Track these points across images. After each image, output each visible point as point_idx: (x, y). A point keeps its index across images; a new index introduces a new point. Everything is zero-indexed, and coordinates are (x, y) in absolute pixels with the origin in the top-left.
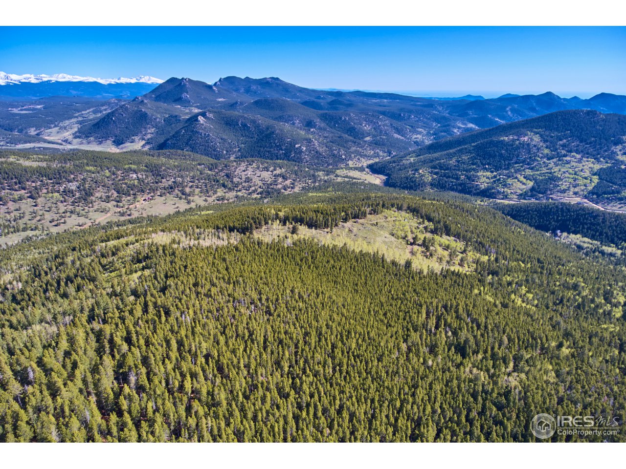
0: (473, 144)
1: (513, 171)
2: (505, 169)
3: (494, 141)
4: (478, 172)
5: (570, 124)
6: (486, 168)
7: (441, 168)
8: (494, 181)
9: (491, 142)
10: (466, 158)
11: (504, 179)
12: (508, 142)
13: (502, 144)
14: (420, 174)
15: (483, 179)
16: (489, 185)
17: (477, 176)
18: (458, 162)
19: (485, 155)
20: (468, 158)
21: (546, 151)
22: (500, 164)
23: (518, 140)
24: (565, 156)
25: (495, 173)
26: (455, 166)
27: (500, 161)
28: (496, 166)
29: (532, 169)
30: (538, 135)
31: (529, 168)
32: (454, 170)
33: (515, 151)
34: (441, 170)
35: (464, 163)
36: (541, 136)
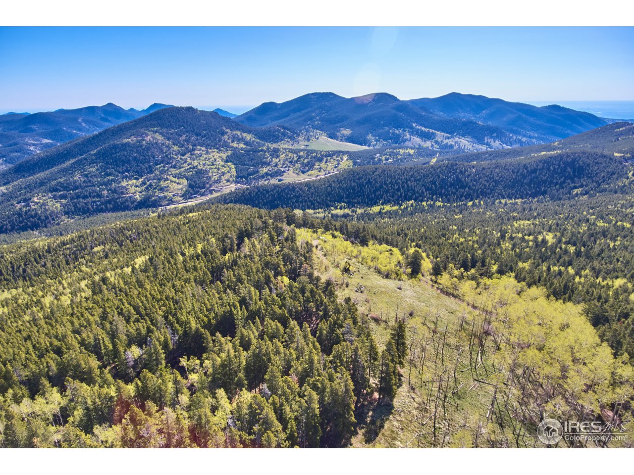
0: (92, 152)
1: (158, 173)
2: (148, 173)
3: (118, 145)
4: (120, 182)
5: (179, 121)
6: (126, 177)
7: (66, 188)
8: (147, 188)
9: (115, 147)
10: (94, 169)
11: (156, 183)
12: (134, 144)
13: (129, 146)
14: (37, 203)
15: (132, 190)
16: (143, 193)
17: (123, 187)
18: (86, 176)
19: (116, 161)
20: (98, 170)
21: (176, 148)
22: (141, 169)
23: (144, 140)
24: (194, 150)
25: (141, 180)
26: (84, 182)
27: (138, 166)
28: (137, 172)
29: (174, 167)
30: (157, 134)
31: (171, 167)
32: (87, 186)
33: (148, 152)
34: (68, 191)
35: (95, 176)
36: (161, 134)
